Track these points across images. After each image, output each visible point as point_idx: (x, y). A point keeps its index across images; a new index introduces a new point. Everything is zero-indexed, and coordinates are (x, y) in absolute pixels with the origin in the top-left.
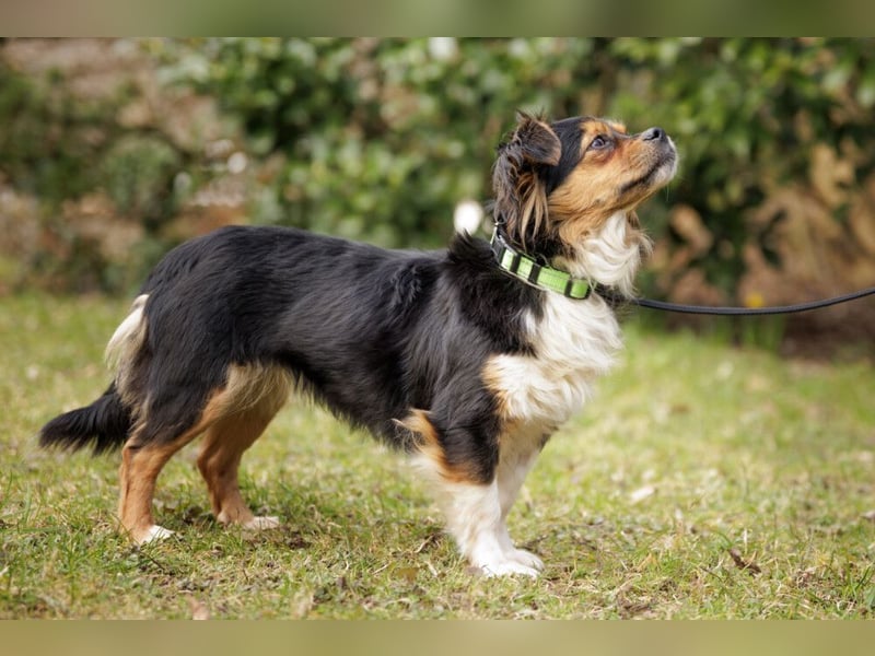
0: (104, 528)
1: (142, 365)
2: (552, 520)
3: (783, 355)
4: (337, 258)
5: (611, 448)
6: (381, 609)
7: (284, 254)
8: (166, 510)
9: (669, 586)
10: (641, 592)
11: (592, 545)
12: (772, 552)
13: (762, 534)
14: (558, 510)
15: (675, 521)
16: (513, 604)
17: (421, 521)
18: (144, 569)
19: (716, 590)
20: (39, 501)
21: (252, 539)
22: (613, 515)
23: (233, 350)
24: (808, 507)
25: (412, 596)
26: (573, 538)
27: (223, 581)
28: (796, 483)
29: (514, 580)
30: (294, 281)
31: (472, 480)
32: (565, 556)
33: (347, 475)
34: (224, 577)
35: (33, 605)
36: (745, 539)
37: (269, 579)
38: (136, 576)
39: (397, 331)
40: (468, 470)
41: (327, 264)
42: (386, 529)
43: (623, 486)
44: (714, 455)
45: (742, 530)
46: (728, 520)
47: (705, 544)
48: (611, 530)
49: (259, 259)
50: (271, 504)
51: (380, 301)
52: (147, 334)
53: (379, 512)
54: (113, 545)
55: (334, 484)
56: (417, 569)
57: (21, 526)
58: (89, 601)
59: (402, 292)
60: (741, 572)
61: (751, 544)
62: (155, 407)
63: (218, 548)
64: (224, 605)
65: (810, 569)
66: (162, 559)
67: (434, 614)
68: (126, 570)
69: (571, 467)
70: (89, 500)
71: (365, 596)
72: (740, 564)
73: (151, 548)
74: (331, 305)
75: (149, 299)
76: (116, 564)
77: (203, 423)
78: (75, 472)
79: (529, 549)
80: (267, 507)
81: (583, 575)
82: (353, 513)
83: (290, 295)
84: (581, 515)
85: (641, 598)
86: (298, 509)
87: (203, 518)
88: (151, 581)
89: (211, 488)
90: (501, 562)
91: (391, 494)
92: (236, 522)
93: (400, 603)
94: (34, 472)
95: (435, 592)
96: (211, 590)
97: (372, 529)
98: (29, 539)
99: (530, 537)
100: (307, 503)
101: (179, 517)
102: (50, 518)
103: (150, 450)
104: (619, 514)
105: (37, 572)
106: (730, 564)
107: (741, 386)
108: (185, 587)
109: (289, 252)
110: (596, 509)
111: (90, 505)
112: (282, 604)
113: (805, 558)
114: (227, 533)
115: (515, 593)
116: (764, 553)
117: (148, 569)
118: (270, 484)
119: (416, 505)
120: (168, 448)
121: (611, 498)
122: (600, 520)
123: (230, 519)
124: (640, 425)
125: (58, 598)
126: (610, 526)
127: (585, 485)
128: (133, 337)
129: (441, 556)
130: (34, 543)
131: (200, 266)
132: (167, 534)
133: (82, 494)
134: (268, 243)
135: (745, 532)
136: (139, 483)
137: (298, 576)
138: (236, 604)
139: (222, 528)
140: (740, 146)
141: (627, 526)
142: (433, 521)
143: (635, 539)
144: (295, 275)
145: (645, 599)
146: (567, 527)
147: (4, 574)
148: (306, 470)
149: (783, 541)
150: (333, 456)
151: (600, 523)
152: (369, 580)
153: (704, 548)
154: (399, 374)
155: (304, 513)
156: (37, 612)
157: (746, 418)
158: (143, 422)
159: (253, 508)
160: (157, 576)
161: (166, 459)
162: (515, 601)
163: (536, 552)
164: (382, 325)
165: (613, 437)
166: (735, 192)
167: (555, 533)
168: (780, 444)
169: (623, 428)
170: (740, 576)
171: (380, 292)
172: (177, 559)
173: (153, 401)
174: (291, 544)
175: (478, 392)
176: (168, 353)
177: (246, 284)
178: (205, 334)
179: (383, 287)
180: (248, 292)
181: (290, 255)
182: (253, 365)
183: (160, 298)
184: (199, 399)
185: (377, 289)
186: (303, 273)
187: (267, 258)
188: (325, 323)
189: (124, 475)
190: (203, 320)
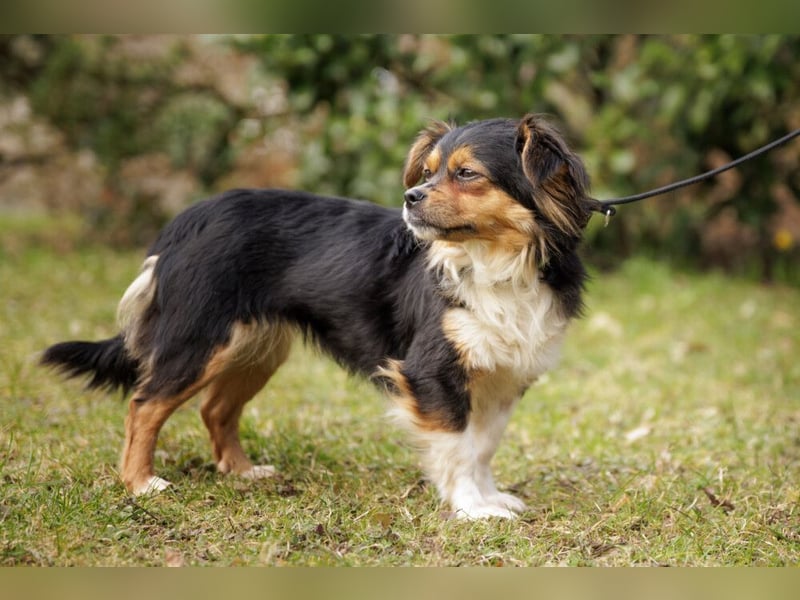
0: (105, 481)
1: (151, 322)
2: (542, 462)
4: (338, 218)
6: (353, 555)
7: (289, 216)
8: (169, 461)
9: (640, 526)
10: (613, 531)
14: (549, 453)
16: (481, 547)
17: (412, 467)
18: (137, 520)
21: (245, 488)
22: (602, 456)
23: (239, 308)
25: (385, 541)
26: (559, 480)
27: (209, 530)
29: (490, 523)
30: (299, 240)
31: (445, 428)
33: (354, 422)
34: (210, 526)
35: (21, 557)
36: (721, 478)
37: (253, 527)
38: (127, 527)
40: (441, 419)
41: (331, 223)
43: (620, 426)
48: (597, 471)
49: (265, 220)
50: (271, 452)
51: (378, 254)
52: (156, 293)
54: (111, 497)
57: (24, 481)
58: (75, 553)
59: (400, 244)
60: (715, 510)
61: (727, 483)
62: (160, 362)
63: (211, 498)
65: (781, 507)
66: (156, 510)
68: (118, 521)
69: (575, 409)
70: (96, 453)
71: (341, 542)
72: (715, 502)
73: (145, 500)
74: (334, 258)
75: (159, 260)
76: (111, 515)
77: (206, 378)
80: (267, 456)
81: (559, 517)
83: (294, 253)
84: (570, 457)
86: (295, 457)
87: (202, 468)
89: (213, 436)
92: (233, 471)
93: (373, 548)
94: (55, 426)
95: (408, 537)
96: (197, 539)
97: (362, 476)
99: (519, 478)
100: (305, 452)
101: (179, 468)
102: (55, 472)
103: (155, 403)
107: (764, 323)
108: (172, 537)
109: (294, 214)
110: (587, 451)
111: (97, 459)
113: (780, 494)
114: (221, 483)
115: (485, 536)
120: (171, 402)
122: (589, 461)
123: (229, 469)
125: (45, 549)
126: (597, 467)
127: (583, 428)
128: (143, 295)
129: (426, 500)
131: (208, 228)
132: (164, 485)
134: (273, 206)
135: (721, 471)
136: (142, 435)
137: (280, 524)
138: (216, 552)
141: (614, 467)
143: (620, 479)
144: (299, 235)
145: (615, 539)
146: (555, 469)
148: (314, 418)
151: (589, 465)
152: (348, 526)
155: (301, 462)
156: (25, 564)
158: (148, 377)
159: (254, 457)
160: (149, 526)
161: (169, 412)
162: (484, 544)
163: (520, 494)
165: (624, 378)
166: (761, 134)
167: (543, 474)
170: (714, 516)
171: (380, 246)
172: (171, 509)
173: (159, 356)
174: (283, 492)
175: (440, 342)
176: (175, 310)
177: (253, 244)
178: (211, 293)
179: (384, 240)
180: (254, 252)
181: (295, 217)
182: (259, 323)
183: (169, 260)
184: (203, 356)
185: (378, 243)
186: (307, 233)
187: (273, 220)
188: (328, 275)
189: (129, 425)
190: (209, 281)
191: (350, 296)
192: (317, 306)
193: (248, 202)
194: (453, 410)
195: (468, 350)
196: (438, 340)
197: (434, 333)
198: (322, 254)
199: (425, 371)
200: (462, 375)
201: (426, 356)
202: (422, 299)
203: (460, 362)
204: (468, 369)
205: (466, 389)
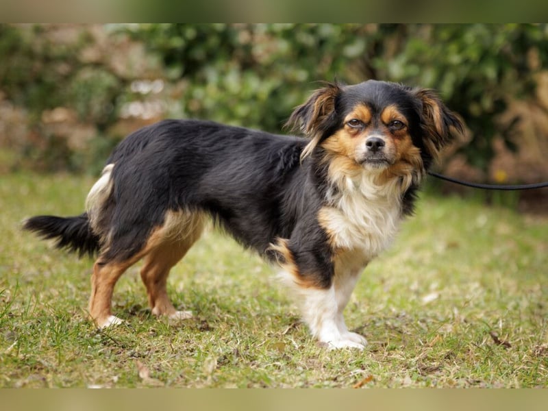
0: (77, 318)
1: (109, 210)
2: (372, 314)
3: (519, 211)
4: (240, 141)
5: (409, 269)
6: (262, 369)
7: (205, 138)
8: (118, 307)
9: (451, 356)
10: (433, 359)
11: (398, 330)
12: (518, 335)
13: (511, 323)
14: (376, 308)
15: (454, 314)
16: (349, 366)
17: (285, 314)
18: (105, 344)
19: (482, 359)
20: (35, 301)
21: (176, 325)
22: (412, 311)
23: (170, 201)
24: (541, 307)
25: (281, 361)
26: (386, 325)
27: (157, 352)
28: (532, 291)
29: (349, 351)
30: (213, 155)
31: (317, 286)
32: (381, 337)
33: (236, 286)
34: (157, 349)
35: (34, 366)
36: (501, 326)
37: (188, 350)
38: (100, 348)
39: (279, 186)
40: (314, 280)
41: (234, 144)
42: (263, 319)
43: (417, 293)
44: (477, 274)
45: (498, 320)
46: (488, 314)
47: (474, 329)
48: (411, 320)
49: (189, 141)
50: (187, 303)
51: (269, 166)
52: (113, 190)
53: (258, 309)
54: (84, 328)
55: (228, 291)
56: (285, 344)
57: (24, 317)
58: (71, 363)
59: (285, 160)
60: (498, 347)
61: (504, 330)
62: (116, 237)
63: (153, 331)
64: (159, 366)
65: (544, 345)
66: (117, 337)
67: (297, 373)
68: (94, 344)
69: (383, 281)
70: (68, 300)
71: (251, 361)
72: (497, 342)
73: (109, 331)
74: (237, 168)
75: (114, 167)
76: (87, 340)
77: (147, 248)
78: (57, 283)
79: (357, 333)
80: (184, 305)
81: (393, 349)
82: (241, 309)
83: (209, 163)
84: (390, 310)
85: (433, 364)
86: (204, 306)
87: (142, 312)
88: (110, 351)
89: (149, 291)
90: (339, 340)
91: (265, 297)
92: (165, 314)
93: (274, 365)
94: (30, 283)
95: (297, 358)
96: (150, 357)
97: (254, 319)
98: (29, 325)
99: (358, 324)
100: (210, 303)
101: (127, 311)
102: (43, 311)
103: (112, 265)
104: (417, 310)
105: (35, 344)
106: (490, 341)
107: (492, 231)
108: (132, 355)
109: (208, 137)
110: (401, 307)
111: (68, 304)
112: (196, 365)
113: (541, 338)
114: (159, 321)
115: (350, 359)
116: (513, 335)
117: (108, 344)
118: (186, 291)
119: (282, 305)
120: (123, 265)
121: (410, 300)
122: (404, 314)
123: (160, 313)
124: (426, 255)
125: (50, 360)
126: (410, 318)
127: (393, 293)
129: (300, 336)
130: (33, 327)
131: (149, 145)
132: (119, 321)
133: (62, 297)
134: (194, 131)
135: (501, 321)
136: (103, 288)
137: (207, 349)
138: (167, 366)
139: (155, 318)
140: (490, 72)
141: (422, 318)
142: (294, 314)
143: (427, 326)
144: (212, 152)
145: (435, 364)
146: (382, 318)
147: (14, 346)
148: (209, 283)
149: (525, 327)
150: (226, 274)
151: (404, 316)
152: (253, 351)
153: (473, 331)
154: (278, 215)
155: (209, 309)
156: (36, 371)
157: (497, 251)
158: (107, 247)
159: (175, 306)
160: (113, 348)
161: (122, 271)
162: (350, 365)
163: (362, 334)
164: (269, 182)
165: (409, 263)
166: (487, 103)
167: (374, 322)
168: (520, 267)
169: (416, 257)
170: (497, 349)
171: (271, 161)
172: (126, 338)
173: (114, 233)
174: (201, 328)
175: (316, 227)
176: (126, 201)
177: (180, 157)
178: (151, 190)
179: (273, 157)
180: (182, 162)
181: (209, 139)
182: (184, 212)
183: (122, 167)
184: (146, 233)
185: (269, 158)
186: (219, 150)
187: (194, 141)
188: (233, 180)
189: (94, 281)
190: (151, 181)
191: (249, 194)
192: (225, 200)
193: (177, 128)
194: (322, 274)
195: (335, 235)
196: (314, 226)
197: (311, 221)
198: (229, 165)
199: (303, 247)
200: (330, 251)
201: (305, 238)
202: (303, 199)
203: (328, 242)
204: (334, 247)
205: (332, 260)
